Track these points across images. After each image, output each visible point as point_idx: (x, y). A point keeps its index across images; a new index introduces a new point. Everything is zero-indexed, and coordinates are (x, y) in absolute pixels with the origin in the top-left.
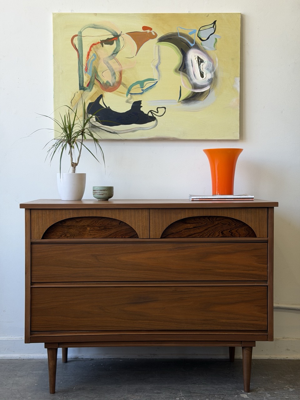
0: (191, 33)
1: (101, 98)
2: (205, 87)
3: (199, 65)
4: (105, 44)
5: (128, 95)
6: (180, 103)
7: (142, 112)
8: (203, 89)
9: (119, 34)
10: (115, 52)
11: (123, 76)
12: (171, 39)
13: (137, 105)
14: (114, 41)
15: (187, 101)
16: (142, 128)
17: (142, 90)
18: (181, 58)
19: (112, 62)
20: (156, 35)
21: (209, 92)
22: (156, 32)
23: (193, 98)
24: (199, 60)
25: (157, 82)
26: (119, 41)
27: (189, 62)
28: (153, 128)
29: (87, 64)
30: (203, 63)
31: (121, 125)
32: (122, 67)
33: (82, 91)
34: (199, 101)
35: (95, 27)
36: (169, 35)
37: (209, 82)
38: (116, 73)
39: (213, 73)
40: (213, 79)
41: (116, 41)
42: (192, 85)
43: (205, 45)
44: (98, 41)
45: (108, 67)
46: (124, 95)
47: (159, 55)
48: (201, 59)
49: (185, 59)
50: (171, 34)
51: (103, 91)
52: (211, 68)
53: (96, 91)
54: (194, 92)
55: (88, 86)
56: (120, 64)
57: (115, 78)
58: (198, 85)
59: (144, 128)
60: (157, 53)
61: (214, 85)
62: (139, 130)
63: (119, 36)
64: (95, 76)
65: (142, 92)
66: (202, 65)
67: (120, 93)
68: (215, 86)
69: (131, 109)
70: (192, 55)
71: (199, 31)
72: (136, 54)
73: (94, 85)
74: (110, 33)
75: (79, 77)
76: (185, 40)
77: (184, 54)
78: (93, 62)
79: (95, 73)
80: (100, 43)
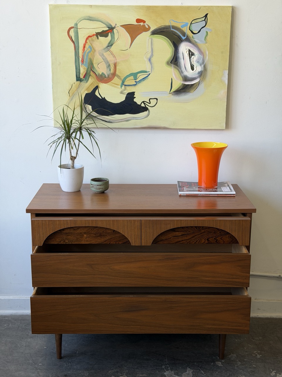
0: (183, 26)
1: (97, 89)
2: (195, 80)
3: (190, 58)
4: (100, 36)
5: (122, 87)
6: (171, 94)
7: (135, 103)
8: (193, 81)
9: (113, 27)
10: (110, 45)
11: (117, 68)
12: (164, 32)
13: (131, 96)
14: (108, 33)
15: (178, 93)
16: (135, 118)
17: (135, 82)
18: (173, 51)
19: (107, 55)
20: (149, 28)
21: (198, 84)
22: (149, 25)
23: (183, 90)
24: (190, 53)
25: (150, 74)
26: (114, 33)
27: (180, 55)
28: (146, 118)
29: (83, 56)
30: (194, 56)
31: (116, 115)
32: (116, 59)
33: (79, 82)
34: (188, 93)
35: (90, 19)
36: (162, 27)
37: (199, 74)
38: (111, 65)
39: (203, 66)
40: (202, 72)
41: (111, 33)
42: (182, 77)
43: (196, 38)
44: (93, 34)
45: (103, 59)
46: (118, 86)
47: (151, 48)
48: (192, 52)
49: (176, 51)
50: (164, 27)
51: (99, 82)
52: (201, 61)
53: (92, 82)
54: (184, 84)
55: (84, 77)
56: (114, 57)
57: (110, 70)
58: (188, 77)
59: (137, 118)
60: (150, 46)
61: (203, 78)
62: (132, 120)
63: (114, 29)
64: (91, 68)
65: (136, 83)
66: (193, 58)
67: (115, 84)
68: (205, 79)
69: (124, 99)
70: (184, 48)
71: (191, 24)
72: (129, 46)
73: (90, 76)
74: (105, 26)
75: (76, 69)
76: (177, 33)
77: (176, 47)
78: (89, 54)
79: (90, 65)
80: (95, 36)
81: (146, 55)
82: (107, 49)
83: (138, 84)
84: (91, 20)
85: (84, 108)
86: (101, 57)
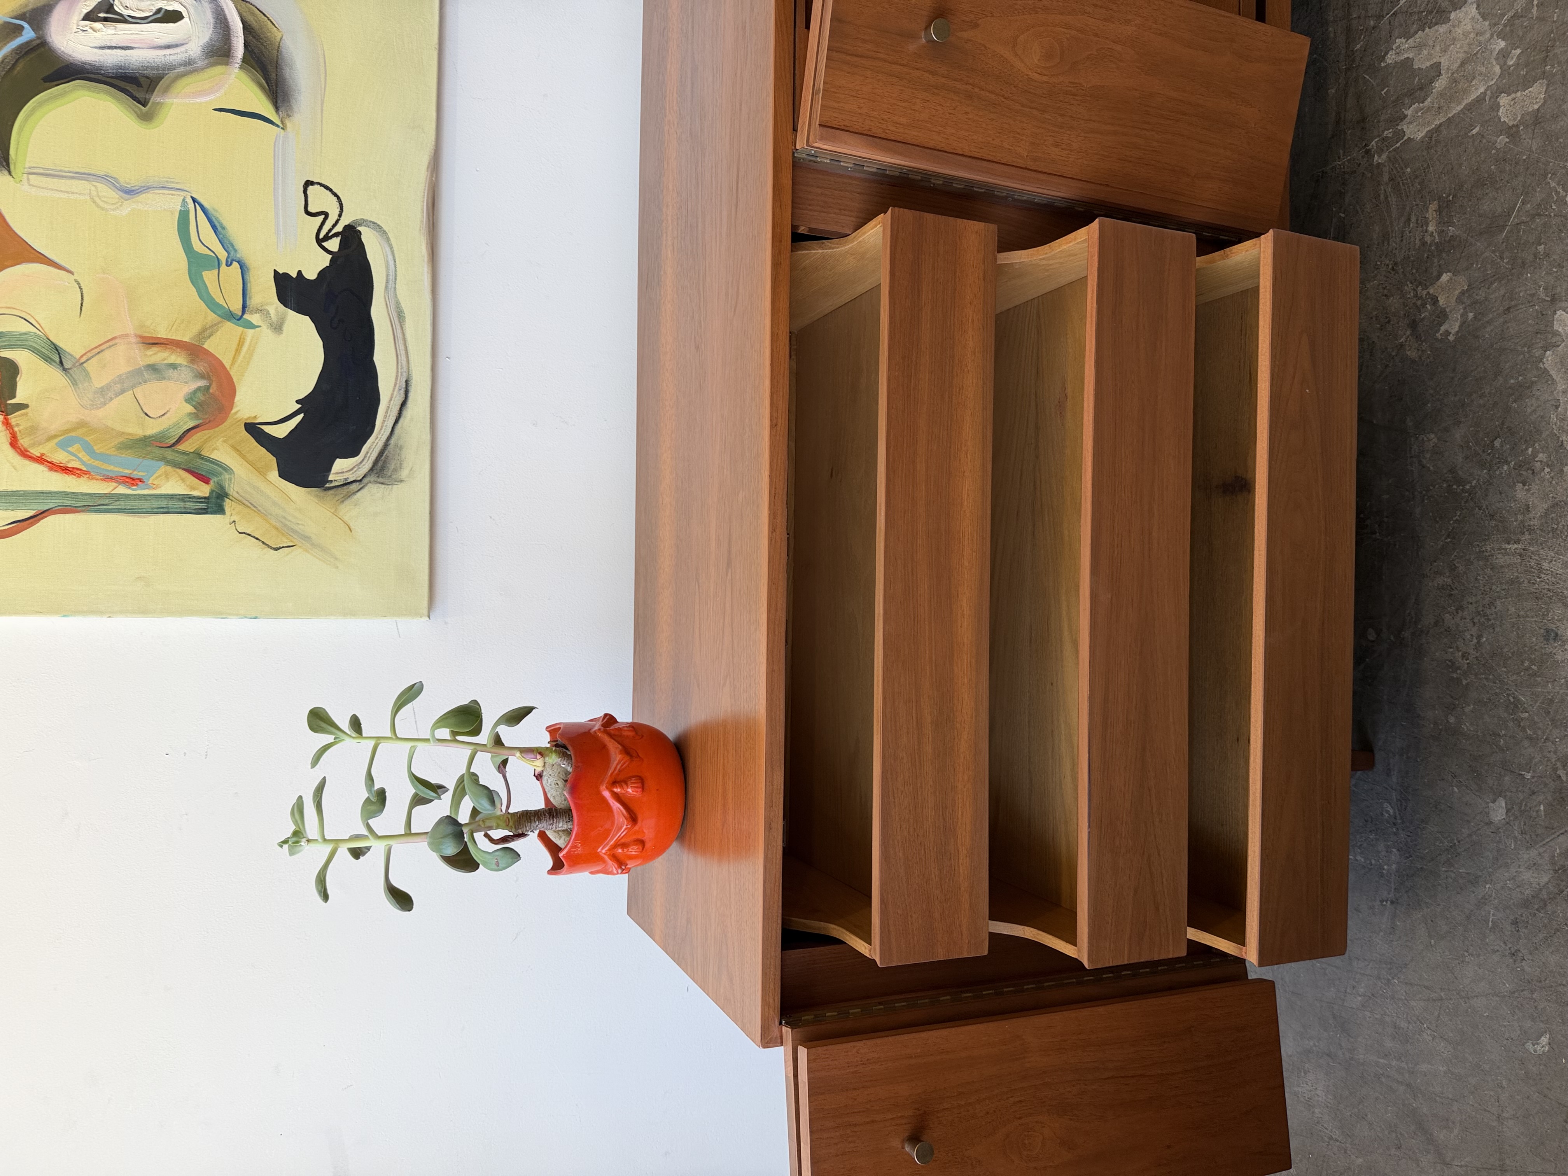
1: (262, 430)
3: (123, 20)
5: (250, 322)
6: (288, 123)
8: (232, 27)
10: (54, 354)
13: (293, 291)
15: (280, 93)
16: (388, 282)
23: (271, 70)
28: (388, 240)
30: (117, 3)
34: (284, 51)
38: (150, 361)
42: (212, 65)
47: (73, 178)
48: (98, 8)
49: (93, 73)
51: (230, 421)
53: (228, 448)
59: (388, 275)
60: (63, 181)
64: (162, 448)
66: (127, 8)
69: (307, 318)
72: (63, 272)
75: (168, 511)
76: (5, 58)
77: (69, 72)
78: (97, 451)
79: (149, 449)
80: (9, 417)
81: (105, 206)
82: (75, 372)
83: (238, 256)
85: (345, 490)
86: (111, 399)
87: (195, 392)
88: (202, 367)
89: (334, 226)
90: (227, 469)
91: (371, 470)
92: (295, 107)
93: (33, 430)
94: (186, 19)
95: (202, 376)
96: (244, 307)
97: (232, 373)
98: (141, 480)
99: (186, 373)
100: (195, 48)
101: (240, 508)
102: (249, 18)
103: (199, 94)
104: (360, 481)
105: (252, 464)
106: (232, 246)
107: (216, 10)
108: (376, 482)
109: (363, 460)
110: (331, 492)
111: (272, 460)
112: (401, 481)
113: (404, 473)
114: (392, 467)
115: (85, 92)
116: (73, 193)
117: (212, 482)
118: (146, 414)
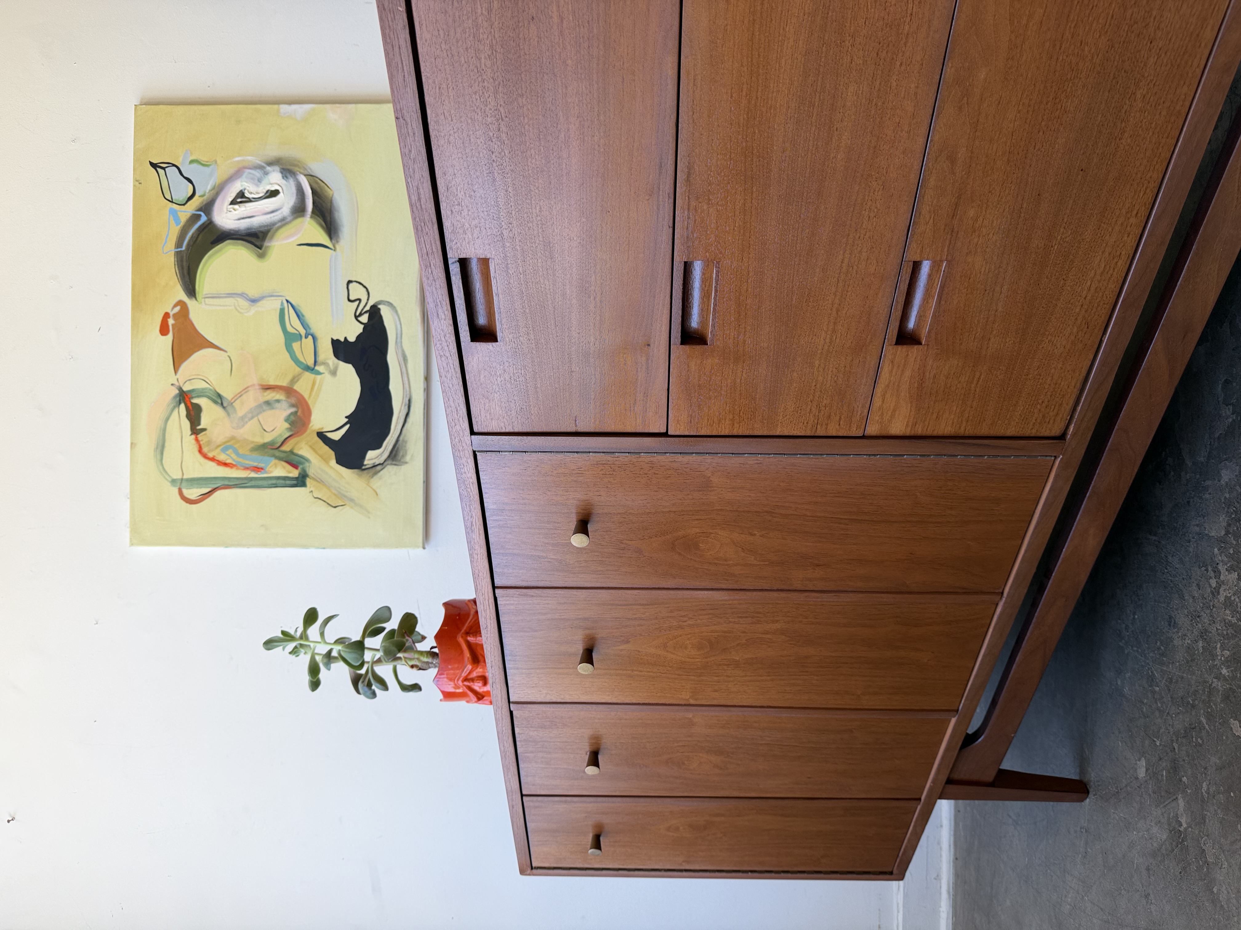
0: (177, 221)
1: (326, 436)
2: (302, 188)
3: (249, 200)
4: (199, 424)
5: (318, 371)
6: (337, 247)
7: (359, 337)
8: (305, 192)
9: (177, 392)
10: (218, 399)
11: (272, 382)
12: (189, 267)
13: (342, 349)
15: (332, 228)
16: (397, 338)
17: (306, 337)
18: (234, 245)
20: (181, 303)
21: (312, 178)
22: (174, 303)
23: (327, 214)
24: (239, 200)
25: (287, 301)
26: (193, 391)
27: (243, 225)
28: (396, 312)
29: (246, 468)
30: (246, 192)
31: (389, 387)
32: (251, 386)
33: (308, 481)
34: (334, 202)
35: (161, 448)
37: (288, 175)
38: (266, 399)
39: (268, 168)
40: (283, 169)
41: (192, 398)
42: (295, 219)
44: (194, 442)
45: (252, 418)
46: (318, 381)
47: (226, 297)
48: (237, 196)
49: (235, 235)
50: (178, 267)
51: (308, 431)
52: (257, 173)
53: (308, 448)
54: (313, 212)
55: (295, 466)
56: (246, 390)
57: (278, 401)
58: (295, 203)
59: (397, 334)
60: (221, 300)
62: (402, 346)
63: (183, 391)
64: (274, 449)
65: (310, 337)
66: (251, 193)
67: (312, 389)
69: (351, 365)
70: (226, 217)
71: (172, 202)
72: (222, 352)
73: (295, 451)
74: (176, 412)
75: (276, 486)
76: (193, 234)
77: (223, 236)
78: (241, 453)
79: (266, 450)
80: (198, 436)
81: (242, 311)
82: (229, 408)
83: (311, 331)
84: (163, 446)
85: (374, 470)
86: (247, 422)
87: (290, 415)
88: (293, 400)
89: (365, 306)
90: (307, 460)
91: (389, 457)
92: (341, 235)
93: (209, 443)
94: (281, 194)
95: (293, 406)
96: (315, 362)
97: (310, 402)
98: (262, 469)
99: (284, 405)
100: (286, 211)
101: (314, 483)
102: (315, 186)
103: (288, 237)
104: (382, 464)
105: (321, 456)
106: (308, 326)
107: (297, 184)
108: (392, 464)
109: (384, 451)
110: (366, 471)
111: (332, 454)
112: (406, 463)
113: (408, 458)
114: (401, 454)
115: (231, 247)
116: (226, 306)
117: (299, 469)
118: (265, 430)
